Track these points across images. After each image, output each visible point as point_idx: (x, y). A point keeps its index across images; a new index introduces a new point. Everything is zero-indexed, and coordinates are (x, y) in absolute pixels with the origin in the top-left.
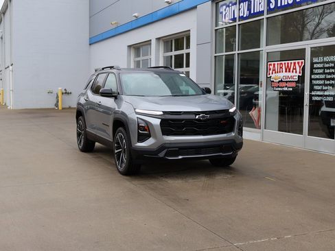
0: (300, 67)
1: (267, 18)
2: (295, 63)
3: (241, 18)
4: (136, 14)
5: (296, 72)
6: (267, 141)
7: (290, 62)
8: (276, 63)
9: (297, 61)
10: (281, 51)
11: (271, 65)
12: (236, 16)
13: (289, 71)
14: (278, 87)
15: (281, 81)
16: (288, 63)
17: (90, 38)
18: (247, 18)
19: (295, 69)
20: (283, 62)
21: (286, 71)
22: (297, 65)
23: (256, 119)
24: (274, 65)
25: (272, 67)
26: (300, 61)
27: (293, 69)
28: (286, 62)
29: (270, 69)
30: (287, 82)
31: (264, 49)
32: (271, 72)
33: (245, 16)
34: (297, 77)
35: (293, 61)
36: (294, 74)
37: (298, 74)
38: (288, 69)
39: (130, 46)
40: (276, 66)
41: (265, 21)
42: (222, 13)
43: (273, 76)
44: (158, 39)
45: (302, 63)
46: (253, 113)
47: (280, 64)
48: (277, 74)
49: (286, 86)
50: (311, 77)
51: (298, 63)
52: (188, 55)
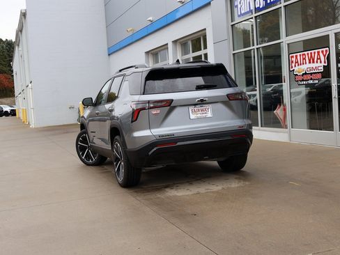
0: (325, 56)
1: (285, 6)
2: (318, 52)
3: (257, 10)
4: (151, 18)
5: (321, 62)
6: (295, 141)
7: (313, 51)
8: (298, 54)
9: (320, 50)
10: (303, 41)
11: (293, 57)
12: (252, 8)
13: (313, 62)
14: (303, 80)
15: (306, 73)
16: (311, 53)
17: (109, 49)
18: (264, 8)
19: (320, 59)
20: (306, 53)
21: (310, 62)
22: (321, 54)
23: (282, 117)
24: (296, 56)
25: (294, 59)
26: (324, 49)
27: (318, 59)
28: (309, 52)
29: (292, 62)
30: (311, 74)
31: (285, 40)
32: (293, 65)
33: (261, 7)
34: (322, 68)
35: (316, 51)
36: (319, 64)
37: (323, 64)
38: (312, 60)
39: (147, 53)
40: (299, 57)
41: (283, 9)
42: (237, 6)
43: (296, 69)
44: (175, 42)
45: (326, 51)
46: (278, 112)
47: (303, 55)
48: (300, 67)
49: (311, 79)
50: (337, 65)
51: (322, 52)
52: (206, 55)
